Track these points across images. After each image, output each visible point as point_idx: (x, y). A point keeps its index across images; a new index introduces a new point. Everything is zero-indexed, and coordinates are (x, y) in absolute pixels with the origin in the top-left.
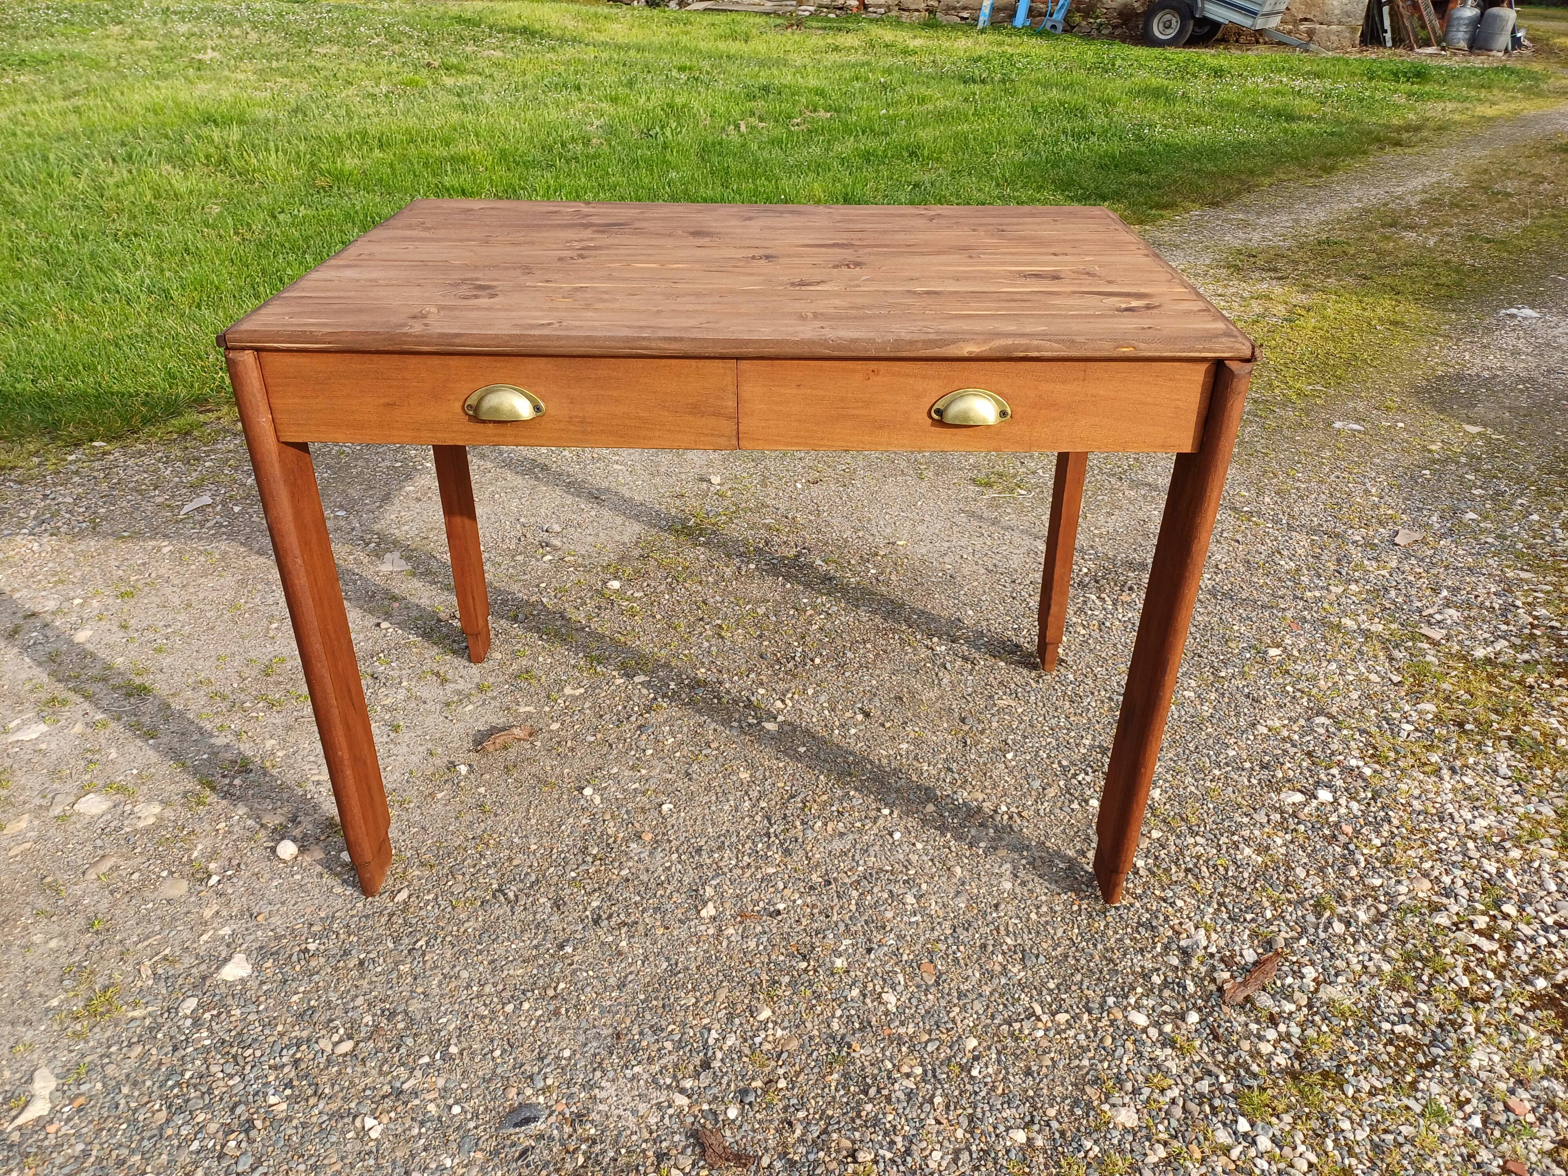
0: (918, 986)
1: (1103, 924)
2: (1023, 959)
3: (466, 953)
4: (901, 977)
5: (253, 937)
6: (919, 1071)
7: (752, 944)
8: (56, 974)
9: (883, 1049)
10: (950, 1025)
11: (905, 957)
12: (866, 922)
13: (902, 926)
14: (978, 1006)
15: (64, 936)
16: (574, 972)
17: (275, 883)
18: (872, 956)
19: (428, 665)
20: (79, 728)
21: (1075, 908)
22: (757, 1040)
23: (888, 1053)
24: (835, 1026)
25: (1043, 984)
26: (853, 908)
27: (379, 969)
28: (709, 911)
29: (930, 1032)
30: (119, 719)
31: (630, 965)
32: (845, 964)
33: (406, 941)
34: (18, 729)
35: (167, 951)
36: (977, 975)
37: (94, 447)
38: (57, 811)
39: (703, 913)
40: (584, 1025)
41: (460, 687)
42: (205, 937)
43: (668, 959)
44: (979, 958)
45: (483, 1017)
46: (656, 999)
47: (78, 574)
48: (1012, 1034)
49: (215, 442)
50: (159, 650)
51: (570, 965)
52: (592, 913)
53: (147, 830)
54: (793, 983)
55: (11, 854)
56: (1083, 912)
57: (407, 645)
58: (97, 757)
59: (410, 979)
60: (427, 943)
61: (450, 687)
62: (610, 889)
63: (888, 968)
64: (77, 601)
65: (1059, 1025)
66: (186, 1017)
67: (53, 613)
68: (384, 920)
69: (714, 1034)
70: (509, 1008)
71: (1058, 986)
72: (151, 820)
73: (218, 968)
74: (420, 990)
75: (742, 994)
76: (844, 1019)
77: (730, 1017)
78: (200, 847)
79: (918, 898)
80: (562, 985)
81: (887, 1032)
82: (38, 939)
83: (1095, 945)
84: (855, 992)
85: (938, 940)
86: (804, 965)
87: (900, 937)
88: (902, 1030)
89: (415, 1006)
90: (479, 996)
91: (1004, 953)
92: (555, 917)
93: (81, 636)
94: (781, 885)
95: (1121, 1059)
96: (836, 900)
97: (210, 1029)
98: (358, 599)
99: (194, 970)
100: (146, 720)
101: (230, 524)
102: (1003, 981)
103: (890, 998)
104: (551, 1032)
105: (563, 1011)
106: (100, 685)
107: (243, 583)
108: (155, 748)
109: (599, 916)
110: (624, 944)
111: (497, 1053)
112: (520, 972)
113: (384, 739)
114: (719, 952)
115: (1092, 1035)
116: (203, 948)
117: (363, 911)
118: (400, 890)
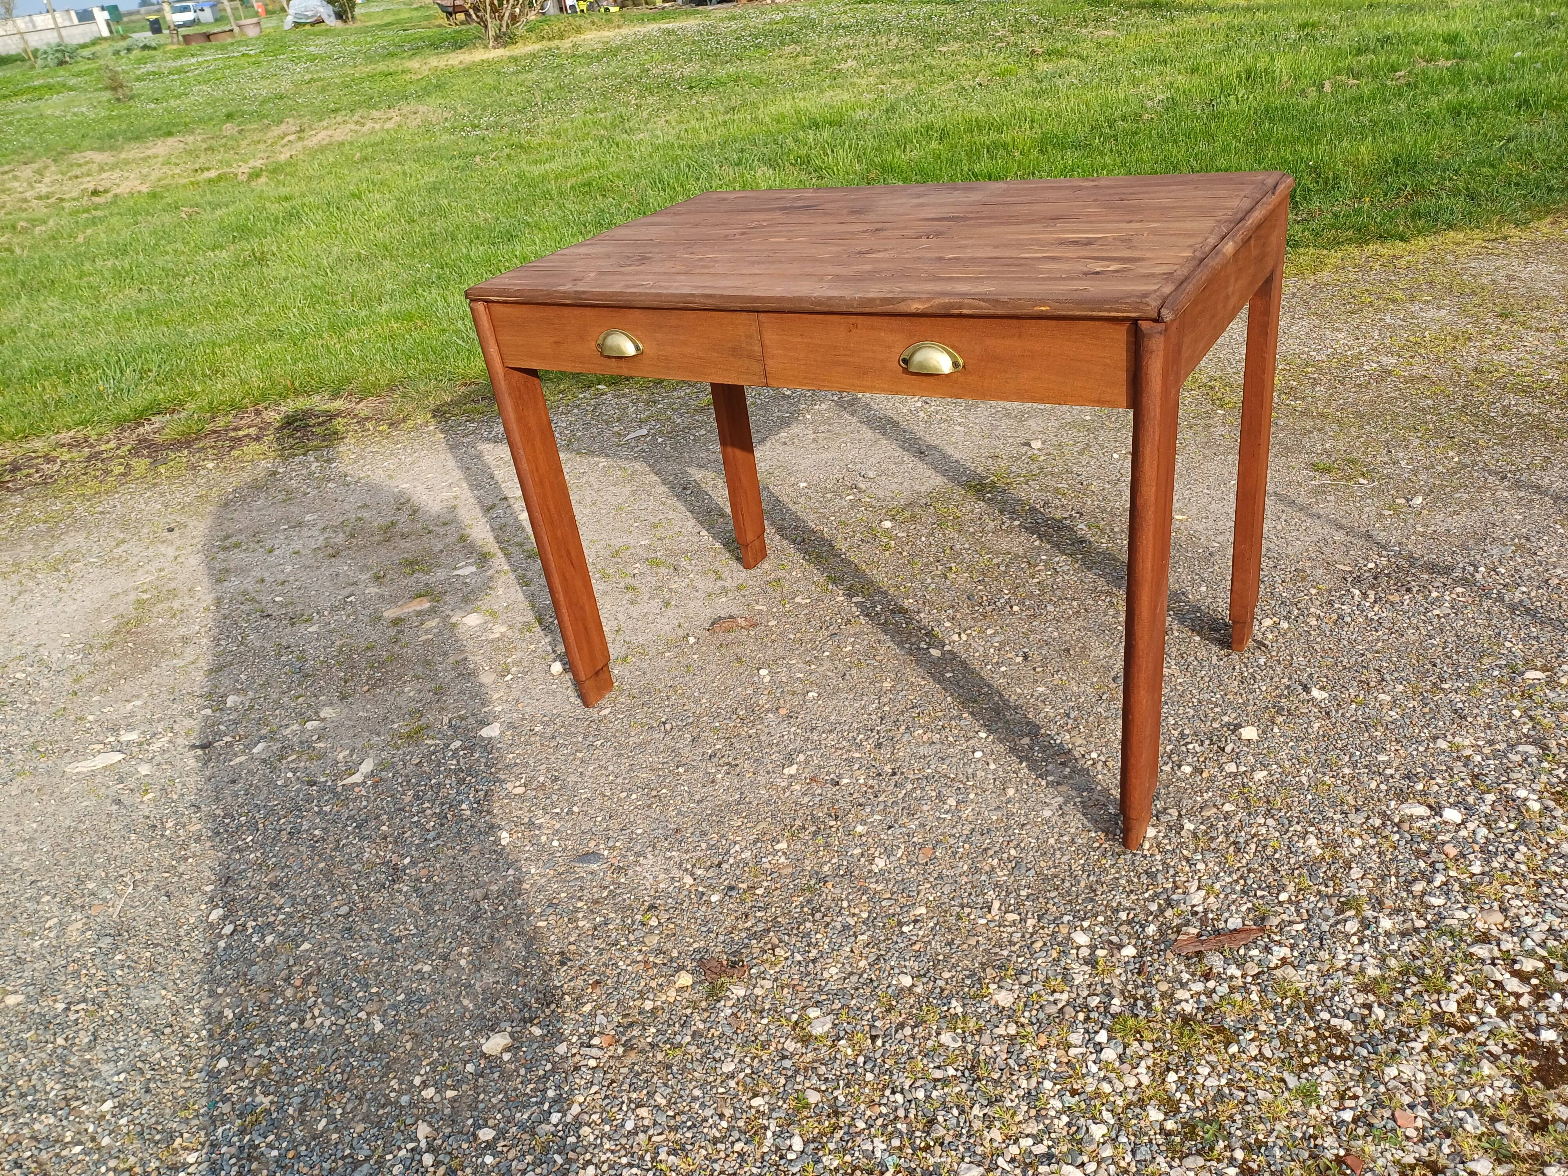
0: (909, 861)
1: (1111, 863)
2: (1014, 868)
3: (620, 755)
4: (900, 851)
5: (510, 715)
6: (865, 915)
7: (806, 800)
9: (849, 893)
10: (913, 894)
11: (915, 840)
12: (903, 808)
13: (930, 818)
14: (947, 889)
15: (420, 691)
16: (677, 785)
17: (541, 687)
18: (890, 832)
19: (717, 565)
20: (490, 572)
21: (1096, 845)
22: (764, 860)
23: (850, 897)
24: (826, 868)
25: (1017, 890)
26: (900, 796)
27: (565, 752)
28: (793, 770)
29: (893, 893)
30: (515, 571)
31: (715, 790)
32: (864, 831)
33: (591, 739)
36: (965, 868)
37: (598, 389)
39: (786, 771)
40: (662, 819)
41: (726, 584)
43: (742, 793)
44: (976, 857)
45: (605, 796)
46: (717, 816)
48: (959, 915)
49: (674, 390)
51: (677, 780)
52: (713, 752)
53: (492, 641)
54: (815, 834)
57: (710, 550)
59: (578, 762)
60: (602, 743)
61: (720, 583)
62: (735, 740)
63: (896, 842)
65: (1005, 921)
68: (586, 723)
69: (737, 847)
70: (624, 795)
71: (1028, 895)
72: (497, 635)
74: (580, 770)
75: (775, 829)
76: (835, 866)
77: (757, 841)
78: (514, 656)
79: (960, 803)
80: (664, 791)
81: (861, 883)
83: (1089, 876)
84: (858, 851)
85: (952, 836)
86: (832, 823)
87: (922, 825)
88: (873, 886)
89: (572, 779)
90: (611, 783)
91: (1000, 860)
92: (688, 748)
93: (524, 516)
94: (856, 766)
95: (1036, 959)
96: (891, 787)
97: (458, 761)
98: (698, 513)
100: (529, 574)
101: (651, 450)
102: (984, 878)
103: (880, 863)
104: (639, 816)
105: (654, 806)
107: (634, 493)
108: (524, 592)
109: (716, 755)
110: (719, 776)
111: (599, 819)
112: (644, 775)
113: (658, 611)
114: (779, 798)
115: (1028, 936)
117: (577, 716)
118: (606, 708)
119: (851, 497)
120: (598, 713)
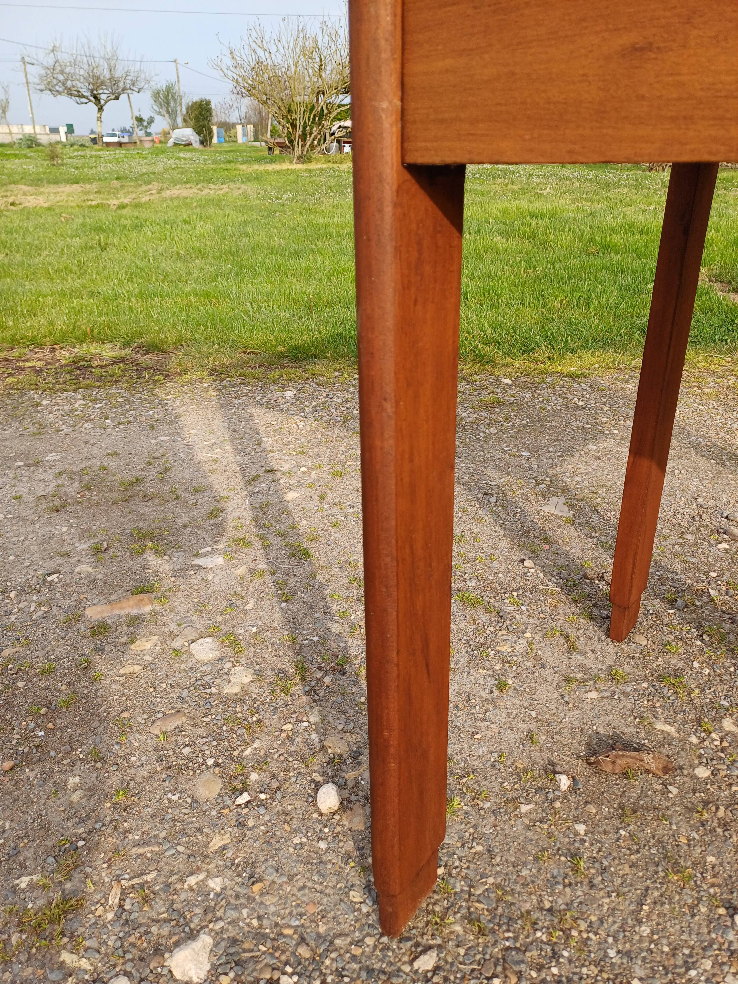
5: (234, 914)
15: (91, 792)
17: (297, 841)
19: (560, 622)
20: (242, 570)
30: (273, 574)
34: (205, 555)
35: (149, 878)
38: (177, 643)
41: (586, 662)
42: (192, 881)
47: (316, 450)
50: (335, 525)
53: (226, 700)
57: (545, 593)
58: (238, 602)
61: (577, 659)
64: (303, 469)
67: (284, 474)
72: (236, 689)
73: (177, 944)
78: (256, 745)
82: (73, 782)
93: (290, 496)
98: (513, 530)
99: (155, 929)
100: (292, 582)
106: (279, 539)
108: (284, 612)
113: (486, 694)
116: (183, 896)
117: (369, 957)
118: (428, 948)
119: (725, 546)
120: (411, 962)
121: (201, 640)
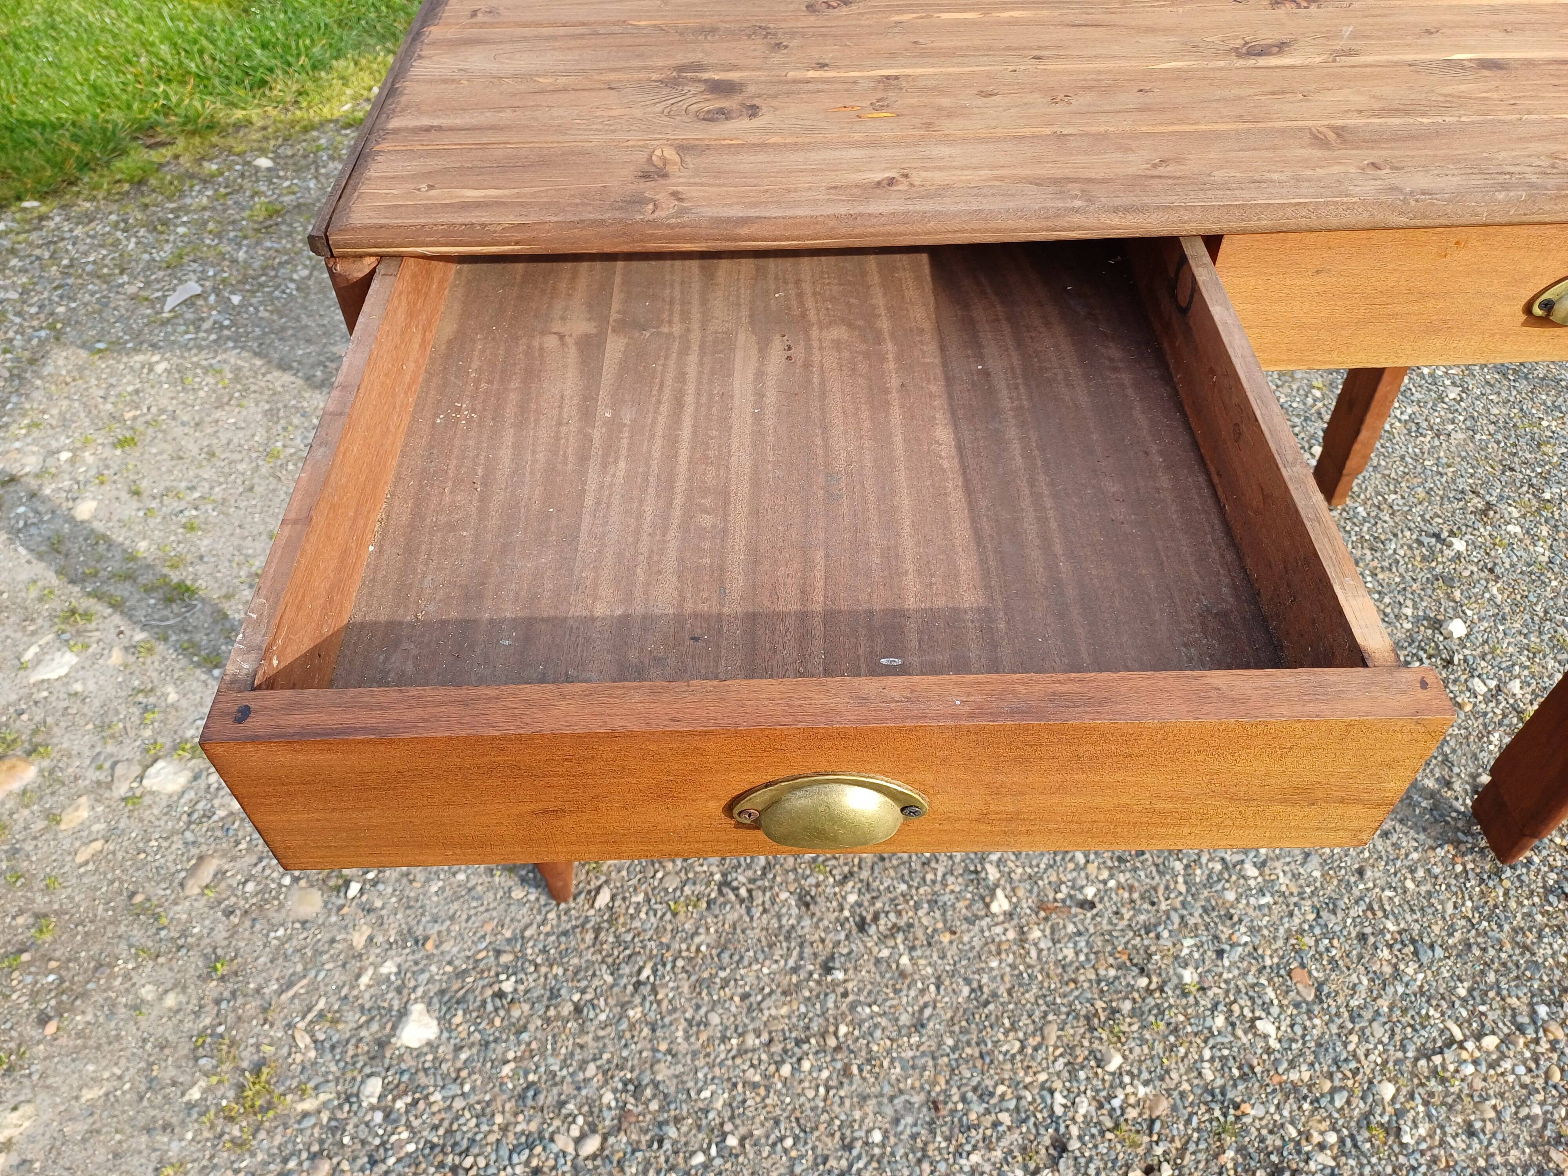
0: (1297, 1006)
1: (1501, 892)
2: (1416, 953)
3: (709, 984)
4: (1270, 994)
5: (426, 976)
6: (1332, 1138)
7: (1069, 953)
8: (185, 1049)
9: (1278, 1106)
10: (1353, 1065)
11: (1268, 962)
12: (1205, 910)
13: (1250, 911)
14: (1380, 1032)
15: (180, 986)
16: (853, 1007)
17: (434, 889)
18: (1226, 963)
20: (117, 657)
21: (1459, 868)
22: (1116, 1103)
23: (1286, 1113)
24: (1208, 1075)
25: (1452, 991)
26: (1182, 888)
27: (603, 1017)
28: (1000, 904)
29: (1330, 1076)
30: (166, 639)
31: (923, 992)
32: (1196, 978)
33: (626, 970)
34: (38, 661)
35: (321, 1004)
36: (1365, 981)
37: (24, 210)
38: (122, 789)
39: (995, 908)
40: (887, 1090)
42: (365, 980)
43: (968, 981)
44: (1360, 957)
45: (755, 1086)
46: (968, 1043)
47: (55, 411)
48: (1435, 1072)
49: (182, 194)
50: (190, 527)
51: (845, 995)
52: (853, 914)
54: (1138, 1011)
55: (80, 859)
56: (1471, 875)
58: (152, 700)
59: (646, 1031)
60: (655, 971)
62: (865, 874)
63: (1251, 979)
64: (65, 456)
65: (1489, 1053)
66: (373, 1108)
67: (37, 476)
68: (589, 937)
69: (1059, 1099)
70: (786, 1070)
71: (1470, 991)
73: (394, 1028)
74: (663, 1047)
75: (1075, 1031)
76: (1218, 1064)
77: (1072, 1068)
79: (1261, 866)
80: (843, 1029)
81: (1276, 1079)
82: (148, 992)
83: (1500, 926)
84: (1220, 1021)
85: (1302, 932)
87: (1253, 930)
88: (1294, 1076)
89: (664, 1074)
90: (742, 1052)
91: (1390, 947)
92: (806, 922)
93: (85, 510)
94: (1082, 858)
96: (1157, 878)
97: (409, 1126)
99: (364, 1033)
100: (200, 637)
101: (233, 323)
102: (1400, 990)
103: (1266, 1027)
104: (847, 1102)
105: (855, 1070)
106: (127, 585)
107: (271, 414)
109: (863, 919)
110: (905, 960)
111: (789, 1142)
112: (784, 1011)
114: (1029, 966)
115: (1533, 1066)
116: (367, 996)
117: (558, 926)
118: (598, 889)
120: (592, 906)
121: (152, 771)
